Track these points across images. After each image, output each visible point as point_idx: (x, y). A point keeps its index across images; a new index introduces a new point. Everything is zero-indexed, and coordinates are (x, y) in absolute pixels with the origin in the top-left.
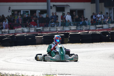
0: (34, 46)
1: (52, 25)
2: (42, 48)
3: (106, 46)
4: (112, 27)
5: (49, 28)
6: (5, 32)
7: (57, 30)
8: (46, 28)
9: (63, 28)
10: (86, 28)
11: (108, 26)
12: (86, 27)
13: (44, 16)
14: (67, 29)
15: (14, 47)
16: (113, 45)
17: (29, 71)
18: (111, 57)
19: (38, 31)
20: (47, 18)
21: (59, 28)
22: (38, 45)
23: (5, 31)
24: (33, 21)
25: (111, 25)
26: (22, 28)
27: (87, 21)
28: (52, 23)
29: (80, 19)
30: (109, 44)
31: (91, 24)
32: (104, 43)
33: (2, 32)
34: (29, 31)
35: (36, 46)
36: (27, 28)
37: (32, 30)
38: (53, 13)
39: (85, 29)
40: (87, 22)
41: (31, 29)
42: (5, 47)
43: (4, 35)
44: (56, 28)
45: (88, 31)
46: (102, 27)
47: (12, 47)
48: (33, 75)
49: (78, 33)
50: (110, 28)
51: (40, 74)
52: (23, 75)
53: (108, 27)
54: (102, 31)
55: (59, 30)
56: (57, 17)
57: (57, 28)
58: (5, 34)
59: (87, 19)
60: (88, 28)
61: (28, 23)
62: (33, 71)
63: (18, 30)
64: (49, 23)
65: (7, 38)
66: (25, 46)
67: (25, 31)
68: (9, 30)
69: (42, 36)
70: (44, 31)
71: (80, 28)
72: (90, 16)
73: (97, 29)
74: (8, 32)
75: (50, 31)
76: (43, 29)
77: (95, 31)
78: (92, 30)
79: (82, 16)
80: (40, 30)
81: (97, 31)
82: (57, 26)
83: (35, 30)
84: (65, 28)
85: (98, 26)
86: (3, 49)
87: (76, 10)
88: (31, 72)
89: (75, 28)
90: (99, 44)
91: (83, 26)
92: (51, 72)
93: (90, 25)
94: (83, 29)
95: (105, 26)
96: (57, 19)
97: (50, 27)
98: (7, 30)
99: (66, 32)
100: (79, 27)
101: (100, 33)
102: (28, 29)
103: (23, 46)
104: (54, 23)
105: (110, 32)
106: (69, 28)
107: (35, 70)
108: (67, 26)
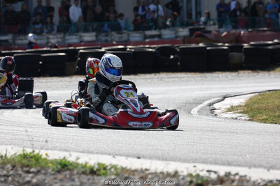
1: (36, 29)
3: (168, 82)
4: (185, 37)
7: (48, 43)
8: (21, 37)
11: (174, 32)
12: (120, 36)
13: (18, 7)
14: (73, 39)
16: (185, 79)
18: (180, 108)
19: (3, 44)
21: (54, 37)
25: (181, 29)
27: (122, 19)
28: (37, 26)
29: (107, 14)
30: (177, 77)
32: (165, 74)
39: (117, 39)
40: (122, 22)
44: (45, 38)
45: (125, 45)
46: (159, 36)
49: (101, 50)
50: (178, 39)
53: (174, 36)
54: (160, 46)
55: (53, 41)
57: (48, 38)
59: (121, 15)
60: (125, 37)
69: (12, 56)
70: (19, 45)
71: (106, 38)
73: (147, 40)
76: (14, 39)
77: (142, 46)
78: (135, 42)
79: (111, 9)
80: (6, 41)
81: (147, 46)
84: (67, 37)
85: (148, 33)
89: (94, 38)
90: (153, 78)
91: (113, 33)
92: (32, 145)
93: (129, 31)
94: (112, 40)
95: (167, 34)
99: (70, 46)
100: (103, 35)
101: (154, 50)
104: (40, 25)
105: (178, 47)
106: (78, 37)
108: (74, 32)
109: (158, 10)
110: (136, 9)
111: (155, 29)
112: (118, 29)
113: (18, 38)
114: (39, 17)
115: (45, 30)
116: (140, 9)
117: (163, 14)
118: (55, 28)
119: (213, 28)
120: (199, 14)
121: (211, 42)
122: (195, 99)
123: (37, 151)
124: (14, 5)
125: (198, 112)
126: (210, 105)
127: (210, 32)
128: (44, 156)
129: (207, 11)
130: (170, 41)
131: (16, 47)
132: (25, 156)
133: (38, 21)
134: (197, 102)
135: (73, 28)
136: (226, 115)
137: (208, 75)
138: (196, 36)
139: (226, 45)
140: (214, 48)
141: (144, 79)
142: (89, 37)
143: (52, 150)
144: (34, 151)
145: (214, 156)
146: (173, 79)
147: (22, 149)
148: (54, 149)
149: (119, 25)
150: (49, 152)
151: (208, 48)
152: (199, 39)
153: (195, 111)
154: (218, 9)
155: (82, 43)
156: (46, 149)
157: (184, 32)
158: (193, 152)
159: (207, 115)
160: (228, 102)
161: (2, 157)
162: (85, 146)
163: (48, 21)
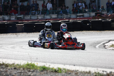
0: (15, 34)
1: (33, 13)
2: (22, 36)
3: (86, 35)
4: (93, 16)
5: (29, 16)
7: (37, 18)
8: (27, 16)
9: (44, 16)
11: (89, 14)
14: (48, 17)
16: (93, 33)
17: (10, 59)
18: (91, 45)
19: (19, 19)
20: (28, 6)
21: (40, 16)
22: (19, 33)
25: (92, 13)
26: (3, 16)
27: (67, 9)
28: (33, 11)
32: (85, 31)
34: (10, 19)
35: (16, 34)
36: (8, 16)
37: (13, 18)
38: (33, 2)
39: (66, 17)
40: (68, 10)
41: (11, 17)
44: (36, 16)
45: (69, 20)
46: (83, 16)
48: (14, 63)
49: (59, 22)
50: (91, 17)
51: (21, 62)
52: (4, 63)
53: (89, 16)
54: (83, 20)
55: (40, 18)
56: (37, 5)
57: (38, 17)
59: (68, 7)
60: (69, 16)
61: (9, 11)
62: (14, 59)
64: (30, 11)
66: (5, 34)
67: (6, 19)
69: (23, 24)
70: (25, 19)
71: (61, 17)
73: (78, 18)
75: (31, 19)
76: (24, 17)
77: (76, 20)
78: (73, 18)
80: (21, 18)
81: (78, 20)
82: (38, 14)
83: (15, 18)
84: (46, 16)
85: (79, 14)
88: (12, 60)
89: (56, 17)
90: (80, 33)
92: (31, 60)
93: (71, 14)
94: (64, 17)
95: (86, 15)
97: (31, 15)
99: (47, 20)
100: (60, 15)
101: (81, 22)
102: (9, 16)
103: (4, 34)
104: (34, 11)
105: (91, 20)
106: (50, 16)
107: (16, 58)
108: (48, 14)
109: (82, 5)
110: (73, 5)
111: (81, 13)
112: (66, 13)
114: (34, 8)
117: (84, 7)
118: (41, 12)
119: (105, 13)
120: (99, 7)
121: (104, 18)
122: (97, 42)
123: (33, 63)
124: (24, 3)
125: (99, 47)
126: (104, 44)
127: (104, 14)
128: (36, 65)
129: (102, 6)
130: (87, 18)
131: (25, 20)
132: (28, 65)
133: (34, 9)
134: (98, 43)
135: (48, 12)
136: (110, 48)
137: (103, 32)
138: (98, 16)
139: (110, 19)
140: (105, 21)
142: (54, 16)
143: (39, 62)
144: (32, 63)
145: (105, 65)
146: (89, 33)
148: (40, 62)
149: (67, 11)
151: (103, 21)
152: (99, 17)
153: (97, 46)
154: (107, 5)
155: (52, 19)
156: (37, 62)
157: (93, 14)
158: (96, 63)
159: (102, 48)
160: (111, 43)
161: (19, 65)
162: (53, 61)
163: (38, 9)
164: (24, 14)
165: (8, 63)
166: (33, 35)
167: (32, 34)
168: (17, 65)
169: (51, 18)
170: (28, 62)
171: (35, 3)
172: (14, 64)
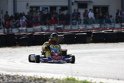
1: (74, 23)
5: (70, 26)
6: (22, 31)
7: (79, 29)
8: (67, 26)
9: (86, 26)
10: (111, 26)
14: (90, 27)
15: (32, 47)
17: (48, 72)
19: (59, 29)
21: (81, 26)
23: (22, 29)
24: (53, 18)
26: (41, 26)
28: (74, 21)
31: (115, 22)
33: (19, 31)
34: (49, 30)
36: (46, 26)
37: (52, 28)
38: (75, 10)
39: (109, 27)
40: (111, 19)
41: (50, 27)
42: (22, 47)
43: (21, 34)
44: (77, 26)
45: (113, 30)
47: (30, 47)
49: (102, 32)
51: (61, 76)
52: (42, 77)
55: (81, 28)
57: (79, 27)
58: (22, 32)
59: (111, 16)
60: (113, 26)
61: (48, 21)
62: (53, 73)
63: (36, 28)
65: (25, 36)
67: (44, 30)
68: (27, 28)
70: (65, 29)
71: (104, 26)
72: (116, 13)
73: (122, 27)
74: (25, 30)
75: (71, 29)
76: (64, 27)
77: (120, 30)
78: (117, 28)
79: (106, 13)
80: (60, 28)
81: (123, 30)
82: (79, 24)
83: (54, 28)
84: (87, 26)
85: (123, 24)
86: (20, 49)
87: (100, 7)
88: (50, 74)
89: (99, 27)
91: (108, 24)
92: (72, 74)
94: (107, 27)
96: (80, 16)
97: (71, 25)
98: (24, 28)
99: (88, 30)
100: (103, 25)
102: (48, 27)
104: (75, 21)
106: (92, 26)
107: (55, 72)
108: (90, 24)
112: (110, 22)
113: (66, 27)
114: (75, 17)
115: (77, 23)
116: (119, 13)
123: (73, 77)
128: (76, 79)
132: (68, 79)
133: (74, 19)
141: (121, 45)
142: (97, 26)
144: (72, 77)
147: (67, 76)
148: (81, 76)
150: (79, 77)
156: (77, 76)
161: (58, 79)
162: (95, 74)
163: (79, 19)
164: (64, 24)
165: (47, 78)
166: (74, 47)
167: (73, 45)
168: (56, 79)
169: (93, 28)
170: (68, 77)
171: (76, 11)
172: (53, 78)
